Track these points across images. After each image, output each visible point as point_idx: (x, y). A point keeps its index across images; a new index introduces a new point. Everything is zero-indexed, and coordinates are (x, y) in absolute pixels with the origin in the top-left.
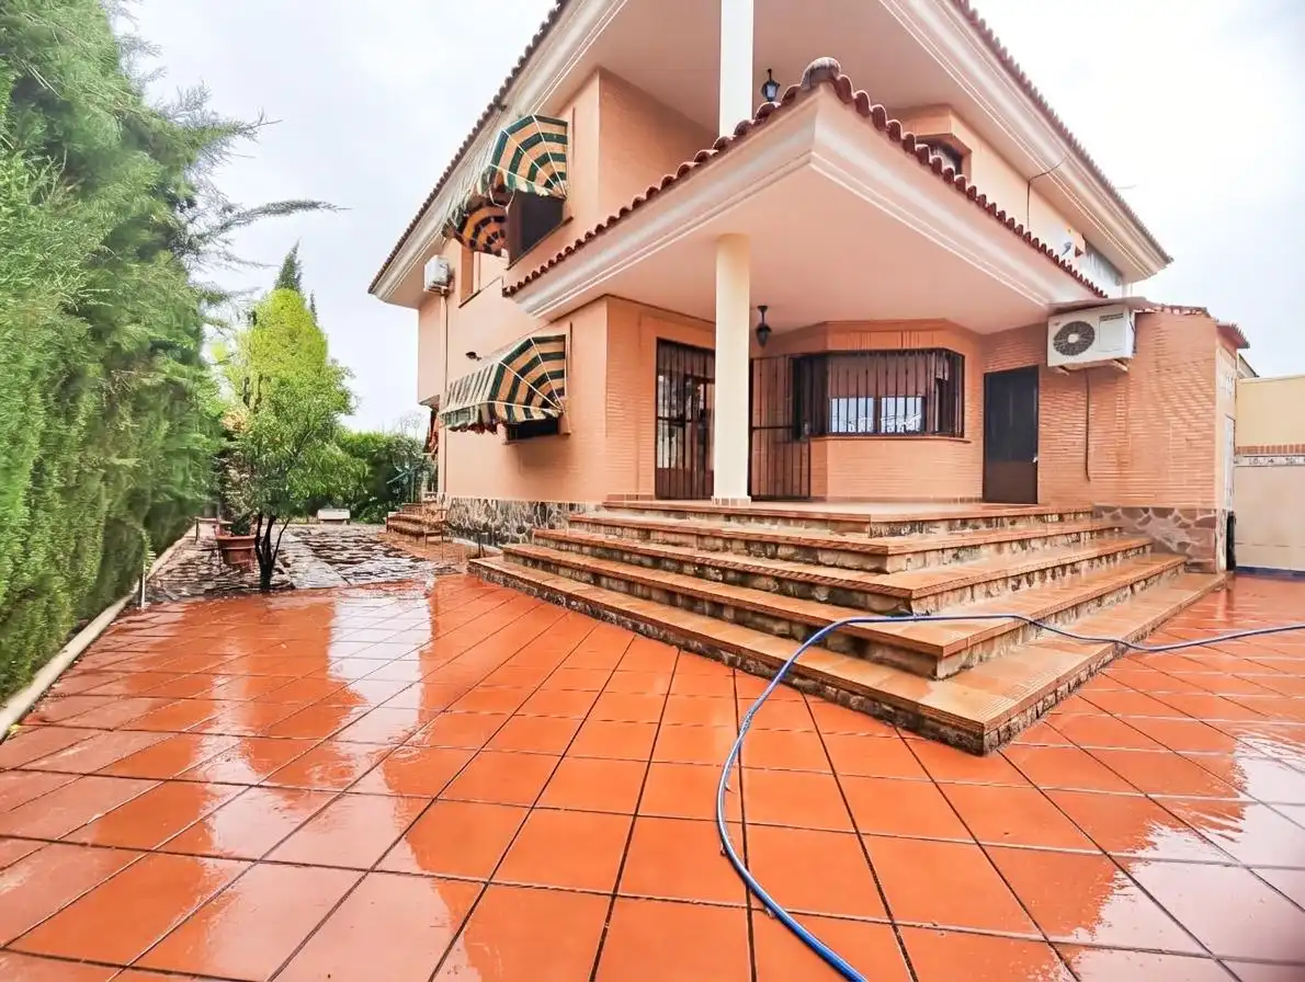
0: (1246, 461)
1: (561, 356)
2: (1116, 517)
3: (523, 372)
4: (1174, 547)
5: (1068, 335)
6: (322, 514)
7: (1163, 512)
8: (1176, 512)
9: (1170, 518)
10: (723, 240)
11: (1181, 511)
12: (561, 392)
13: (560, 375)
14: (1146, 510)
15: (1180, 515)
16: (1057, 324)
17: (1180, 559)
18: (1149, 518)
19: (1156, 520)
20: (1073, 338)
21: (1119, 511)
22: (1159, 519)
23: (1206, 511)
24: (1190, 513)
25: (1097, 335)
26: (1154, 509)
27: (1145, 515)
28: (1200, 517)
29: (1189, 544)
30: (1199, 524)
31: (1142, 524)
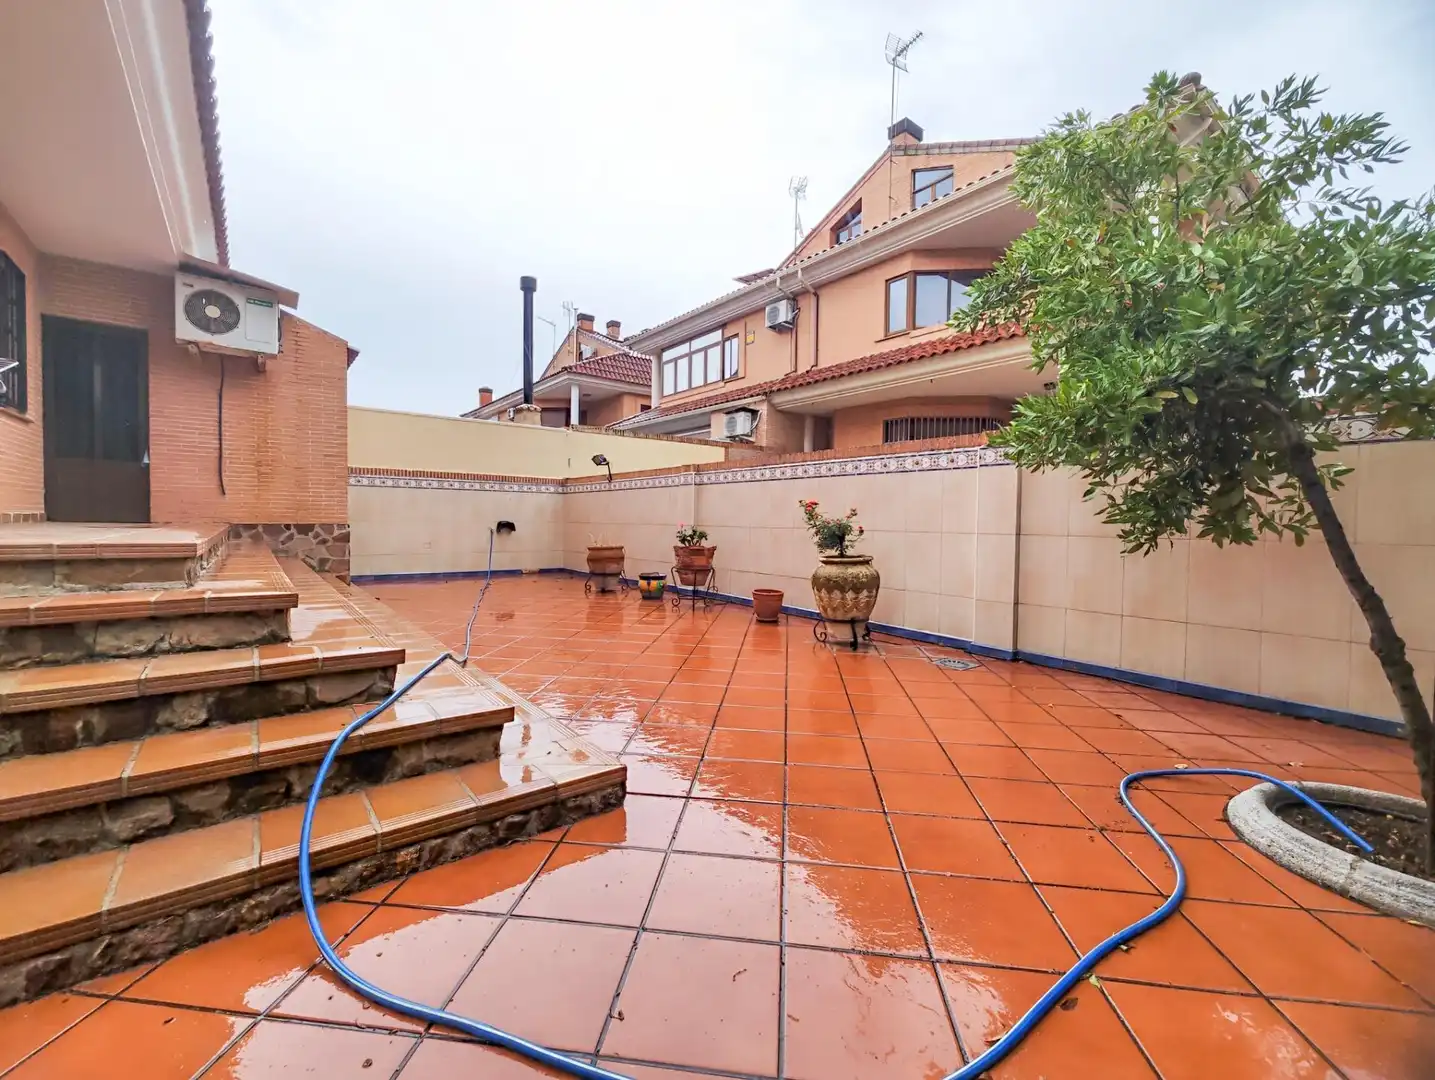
2: (257, 536)
7: (304, 529)
8: (317, 529)
9: (311, 534)
11: (320, 526)
14: (288, 527)
15: (320, 531)
18: (292, 536)
19: (297, 537)
20: (212, 311)
21: (260, 529)
22: (303, 536)
23: (341, 526)
24: (328, 528)
25: (242, 319)
26: (296, 526)
27: (288, 533)
28: (336, 533)
29: (327, 560)
30: (336, 539)
31: (283, 543)
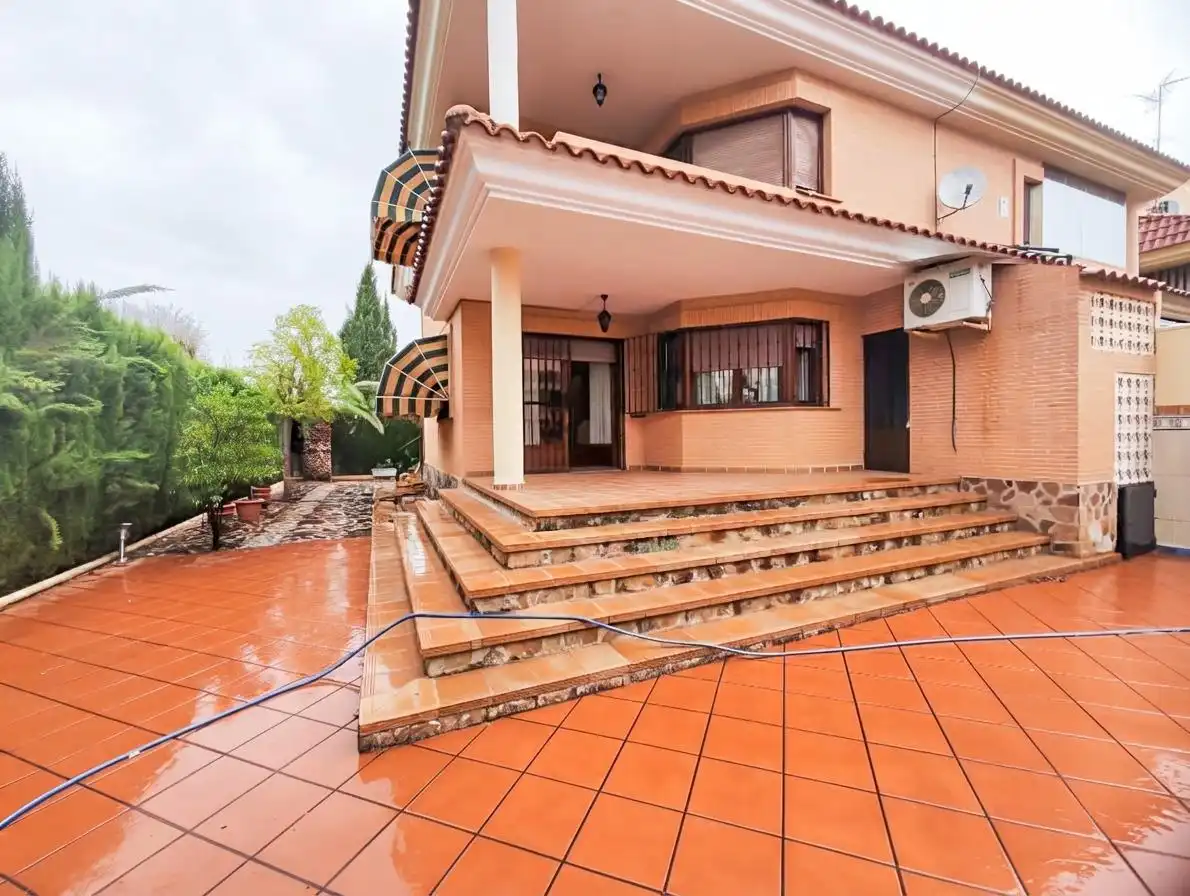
0: (1165, 424)
1: (444, 352)
2: (981, 490)
3: (408, 369)
4: (1036, 524)
5: (921, 295)
6: (376, 472)
7: (1027, 486)
8: (1040, 487)
9: (1033, 492)
10: (496, 254)
11: (1044, 485)
12: (445, 383)
13: (444, 368)
14: (1010, 483)
15: (1043, 490)
16: (913, 284)
17: (1042, 539)
18: (1012, 493)
19: (1019, 494)
20: (926, 298)
21: (985, 484)
22: (1023, 493)
23: (1069, 487)
24: (1052, 488)
25: (947, 294)
26: (1018, 483)
27: (1009, 489)
28: (1063, 493)
29: (1052, 524)
30: (1061, 501)
31: (1005, 499)
